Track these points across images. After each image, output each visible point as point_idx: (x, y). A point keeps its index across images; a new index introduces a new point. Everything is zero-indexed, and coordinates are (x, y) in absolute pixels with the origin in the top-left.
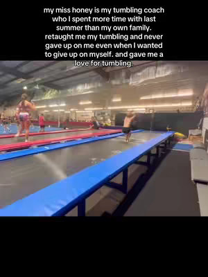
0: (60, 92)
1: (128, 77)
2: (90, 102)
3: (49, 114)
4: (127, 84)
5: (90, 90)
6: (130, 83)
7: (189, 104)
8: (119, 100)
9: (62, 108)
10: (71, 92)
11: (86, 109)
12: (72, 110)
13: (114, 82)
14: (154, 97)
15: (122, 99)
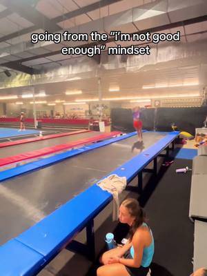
0: (34, 77)
1: (124, 60)
2: (80, 92)
3: (24, 107)
4: (124, 68)
5: (77, 75)
6: (128, 69)
7: (197, 95)
8: (117, 89)
9: (42, 99)
10: (50, 77)
11: (77, 101)
12: (57, 101)
13: (107, 66)
14: (158, 86)
15: (120, 88)
